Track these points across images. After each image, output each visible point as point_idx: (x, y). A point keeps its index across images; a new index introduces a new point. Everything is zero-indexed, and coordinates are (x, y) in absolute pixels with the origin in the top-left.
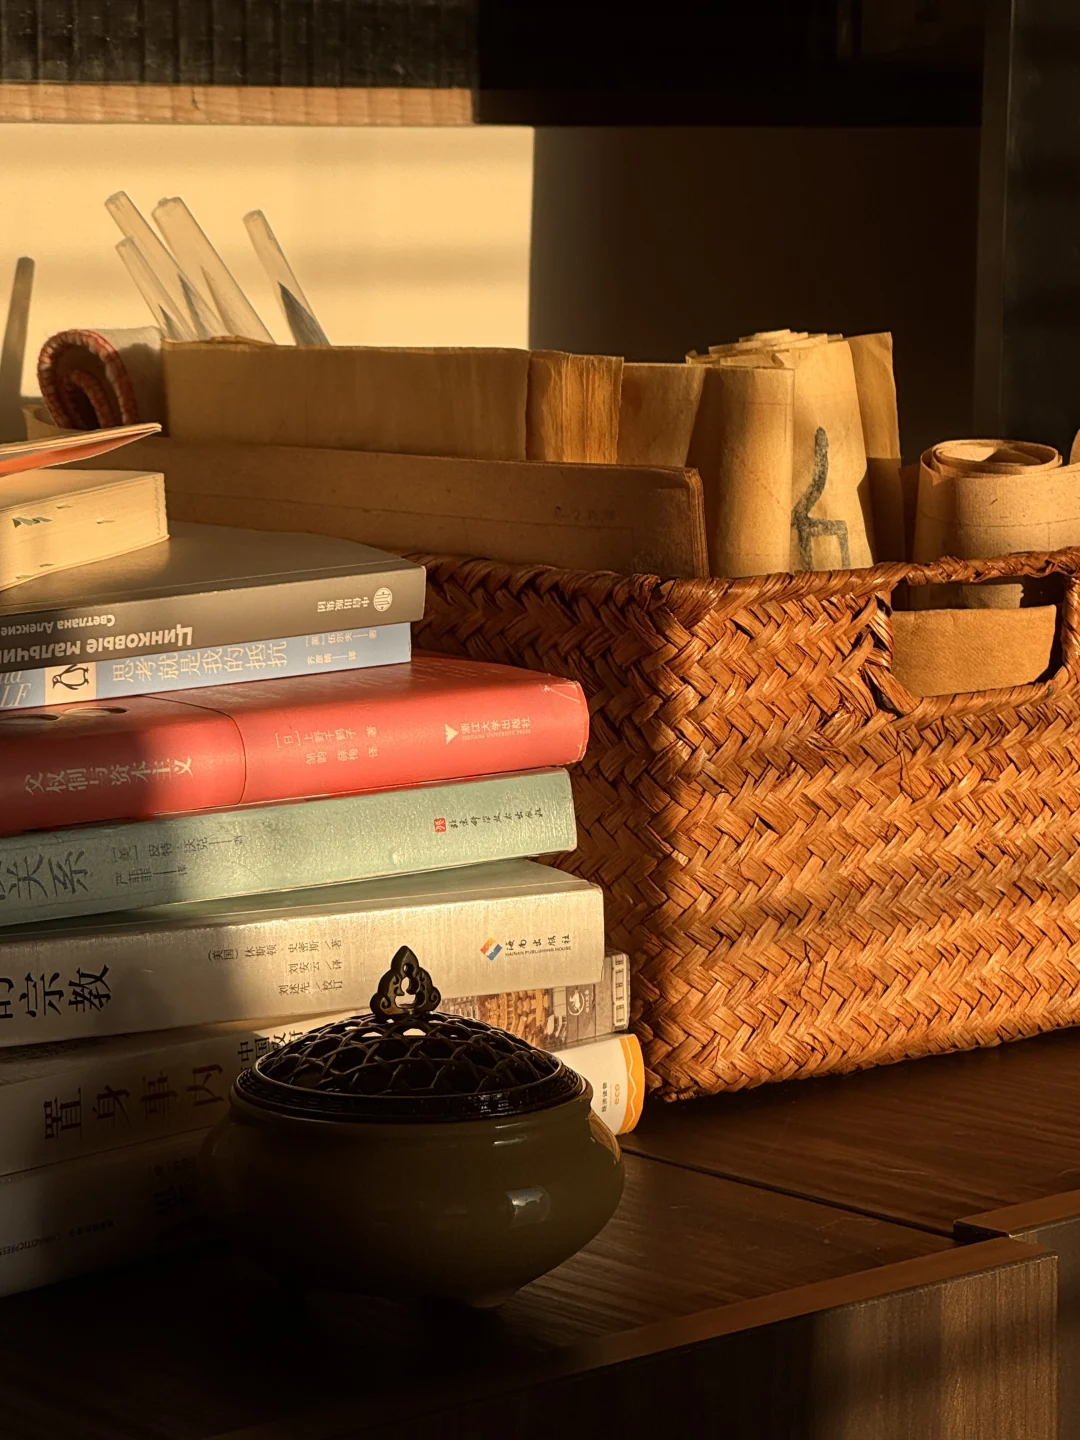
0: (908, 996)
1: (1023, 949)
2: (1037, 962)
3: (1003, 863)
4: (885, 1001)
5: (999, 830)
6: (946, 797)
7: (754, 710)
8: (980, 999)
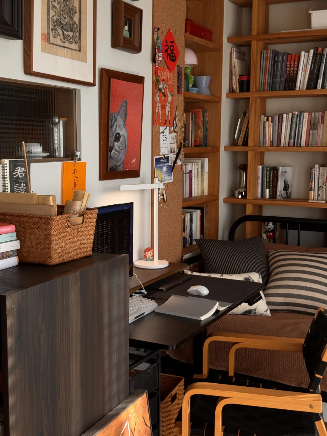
0: (72, 254)
1: (81, 249)
2: (82, 250)
3: (79, 241)
4: (70, 255)
5: (79, 238)
6: (74, 235)
7: (59, 228)
8: (77, 254)
